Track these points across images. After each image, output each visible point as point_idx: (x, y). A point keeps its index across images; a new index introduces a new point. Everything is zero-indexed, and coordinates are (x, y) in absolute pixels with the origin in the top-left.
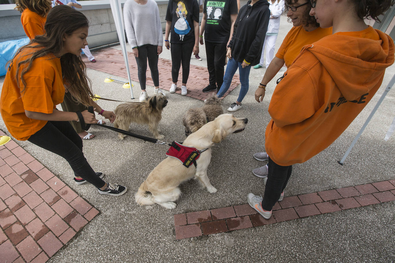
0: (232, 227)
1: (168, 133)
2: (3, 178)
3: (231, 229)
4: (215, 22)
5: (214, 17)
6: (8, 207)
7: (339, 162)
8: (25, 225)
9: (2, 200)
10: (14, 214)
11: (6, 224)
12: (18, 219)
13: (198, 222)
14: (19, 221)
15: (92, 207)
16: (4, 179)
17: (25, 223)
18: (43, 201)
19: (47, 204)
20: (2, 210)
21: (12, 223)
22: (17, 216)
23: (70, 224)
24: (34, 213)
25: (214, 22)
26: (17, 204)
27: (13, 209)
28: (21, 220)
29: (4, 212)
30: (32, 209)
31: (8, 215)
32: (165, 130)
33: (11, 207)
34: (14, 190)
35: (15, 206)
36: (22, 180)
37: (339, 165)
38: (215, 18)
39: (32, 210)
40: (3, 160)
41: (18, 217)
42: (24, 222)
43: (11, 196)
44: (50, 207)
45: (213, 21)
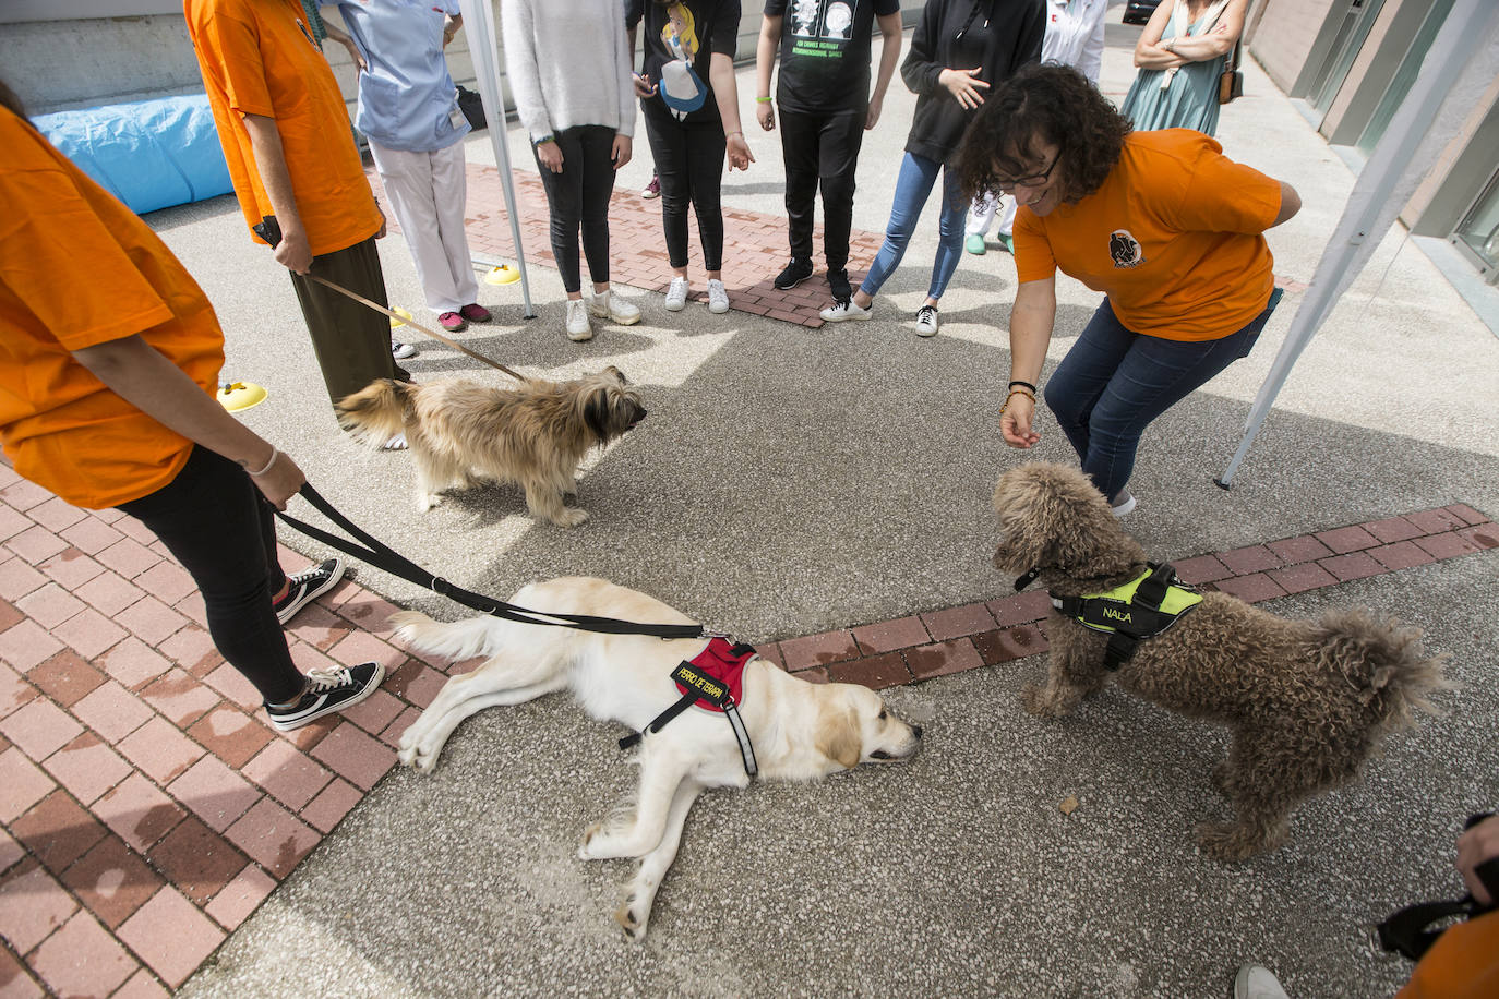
0: (925, 671)
1: (674, 419)
2: (131, 582)
3: (922, 676)
4: (832, 50)
5: (826, 31)
6: (176, 666)
7: (1217, 482)
8: (255, 712)
9: (148, 645)
10: (203, 683)
11: (186, 713)
12: (222, 696)
13: (819, 663)
14: (231, 702)
16: (135, 585)
17: (251, 705)
18: (296, 639)
19: (312, 646)
20: (158, 673)
21: (207, 708)
22: (216, 687)
23: (409, 698)
25: (828, 50)
26: (207, 652)
27: (194, 668)
28: (234, 699)
29: (168, 679)
31: (183, 687)
32: (664, 411)
33: (188, 663)
34: (182, 614)
35: (198, 659)
37: (1218, 489)
38: (832, 36)
40: (110, 525)
41: (220, 690)
42: (248, 704)
43: (177, 632)
45: (822, 45)
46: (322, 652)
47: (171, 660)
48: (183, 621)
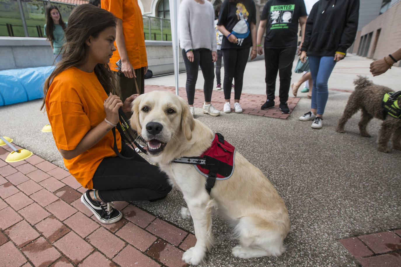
2: (29, 196)
5: (282, 21)
6: (42, 236)
8: (78, 264)
9: (30, 224)
10: (53, 246)
11: (42, 262)
12: (62, 253)
14: (66, 257)
15: (187, 233)
16: (30, 198)
17: (76, 260)
18: (99, 226)
19: (107, 230)
20: (32, 239)
21: (54, 260)
22: (59, 248)
23: (161, 261)
24: (89, 243)
26: (57, 230)
27: (50, 237)
28: (68, 256)
29: (36, 242)
30: (84, 237)
31: (44, 247)
33: (47, 235)
34: (48, 211)
35: (52, 233)
36: (58, 198)
38: (284, 22)
39: (84, 239)
40: (25, 175)
41: (61, 250)
42: (75, 259)
43: (45, 219)
44: (114, 234)
46: (112, 233)
47: (40, 233)
48: (48, 214)
